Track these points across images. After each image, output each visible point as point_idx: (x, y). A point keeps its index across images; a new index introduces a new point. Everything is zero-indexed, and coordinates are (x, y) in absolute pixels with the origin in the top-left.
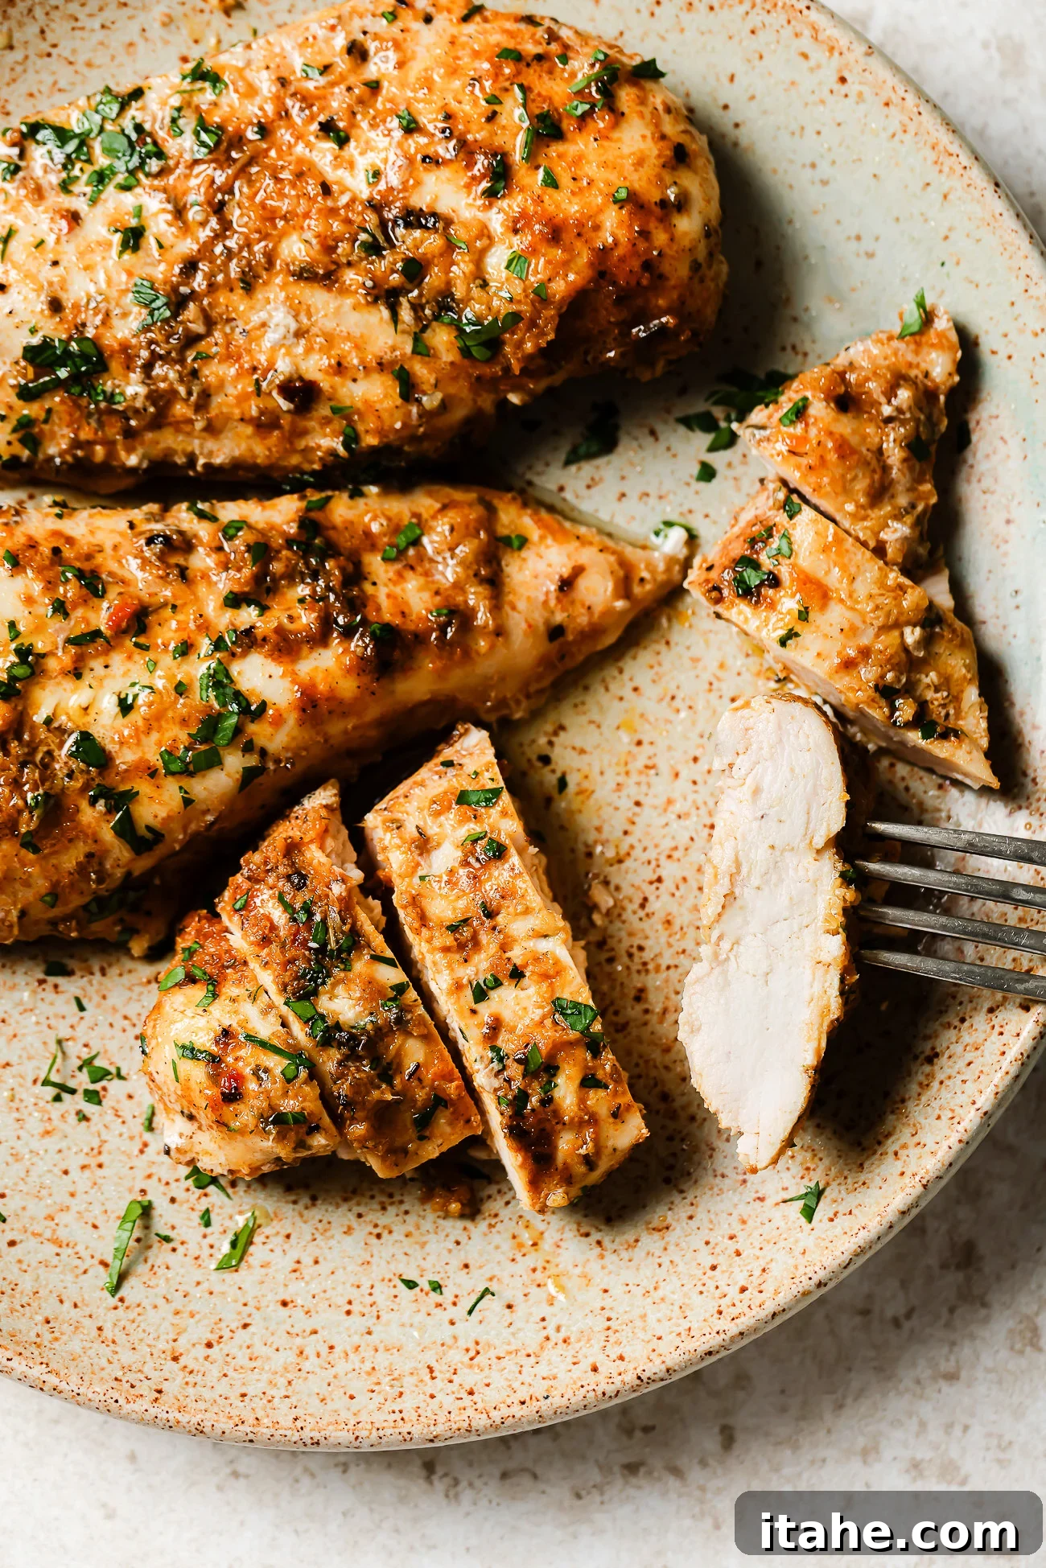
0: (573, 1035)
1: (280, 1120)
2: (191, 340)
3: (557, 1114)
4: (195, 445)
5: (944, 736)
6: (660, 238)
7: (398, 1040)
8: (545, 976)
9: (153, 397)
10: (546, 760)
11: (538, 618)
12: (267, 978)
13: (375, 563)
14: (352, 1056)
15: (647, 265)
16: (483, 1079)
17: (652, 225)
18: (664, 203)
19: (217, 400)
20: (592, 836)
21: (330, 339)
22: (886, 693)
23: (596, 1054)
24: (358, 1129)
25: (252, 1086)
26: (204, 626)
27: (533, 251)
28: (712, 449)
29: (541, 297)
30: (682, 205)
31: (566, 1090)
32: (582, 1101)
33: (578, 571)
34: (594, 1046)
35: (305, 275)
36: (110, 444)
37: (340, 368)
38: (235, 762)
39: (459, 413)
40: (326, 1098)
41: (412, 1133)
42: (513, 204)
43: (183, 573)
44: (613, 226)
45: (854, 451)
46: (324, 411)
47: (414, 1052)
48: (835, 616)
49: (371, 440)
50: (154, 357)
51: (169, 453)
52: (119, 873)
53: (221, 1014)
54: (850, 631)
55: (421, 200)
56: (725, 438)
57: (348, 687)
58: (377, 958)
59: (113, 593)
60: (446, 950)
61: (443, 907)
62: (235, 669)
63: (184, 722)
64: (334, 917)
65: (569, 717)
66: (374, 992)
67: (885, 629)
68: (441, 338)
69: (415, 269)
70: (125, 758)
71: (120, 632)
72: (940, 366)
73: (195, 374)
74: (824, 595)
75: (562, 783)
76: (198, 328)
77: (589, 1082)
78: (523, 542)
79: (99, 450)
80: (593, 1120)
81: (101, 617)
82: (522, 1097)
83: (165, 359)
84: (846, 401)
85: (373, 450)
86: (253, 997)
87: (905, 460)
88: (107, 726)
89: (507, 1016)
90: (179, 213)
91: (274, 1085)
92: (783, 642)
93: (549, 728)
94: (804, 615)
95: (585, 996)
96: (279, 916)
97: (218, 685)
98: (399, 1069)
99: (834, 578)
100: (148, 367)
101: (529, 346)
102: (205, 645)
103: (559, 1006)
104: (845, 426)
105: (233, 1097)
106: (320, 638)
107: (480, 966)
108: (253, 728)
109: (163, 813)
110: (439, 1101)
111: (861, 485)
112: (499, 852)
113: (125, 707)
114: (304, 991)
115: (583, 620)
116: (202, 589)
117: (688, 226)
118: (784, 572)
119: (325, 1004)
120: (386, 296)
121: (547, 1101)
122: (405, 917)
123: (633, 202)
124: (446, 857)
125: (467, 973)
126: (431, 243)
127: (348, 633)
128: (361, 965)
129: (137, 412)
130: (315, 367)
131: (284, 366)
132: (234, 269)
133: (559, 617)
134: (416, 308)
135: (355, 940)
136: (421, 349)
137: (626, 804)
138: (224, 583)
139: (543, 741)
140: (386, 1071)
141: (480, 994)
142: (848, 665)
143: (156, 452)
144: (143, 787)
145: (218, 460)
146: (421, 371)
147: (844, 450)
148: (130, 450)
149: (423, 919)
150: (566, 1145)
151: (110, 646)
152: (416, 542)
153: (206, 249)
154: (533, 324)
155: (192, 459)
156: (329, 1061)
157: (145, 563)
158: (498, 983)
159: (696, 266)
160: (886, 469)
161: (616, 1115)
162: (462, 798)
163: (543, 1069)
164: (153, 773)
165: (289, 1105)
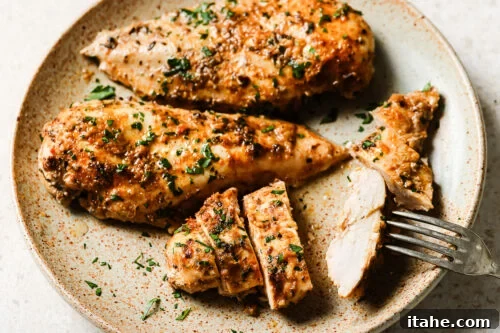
0: (294, 253)
1: (201, 263)
2: (216, 63)
3: (285, 276)
4: (213, 95)
5: (419, 192)
6: (355, 49)
7: (241, 250)
8: (288, 237)
9: (202, 77)
10: (301, 200)
11: (305, 155)
12: (205, 230)
13: (259, 132)
14: (226, 251)
15: (350, 56)
16: (264, 263)
17: (353, 46)
18: (357, 41)
19: (221, 82)
20: (311, 222)
21: (256, 68)
22: (403, 178)
23: (300, 260)
24: (224, 272)
25: (195, 253)
26: (205, 136)
27: (317, 47)
28: (364, 123)
29: (318, 59)
30: (362, 43)
31: (289, 269)
32: (293, 274)
33: (318, 145)
34: (299, 257)
35: (252, 49)
36: (188, 92)
37: (257, 75)
38: (207, 174)
39: (290, 96)
40: (216, 260)
41: (241, 278)
42: (314, 35)
43: (202, 124)
44: (341, 44)
45: (404, 118)
46: (251, 87)
47: (246, 254)
48: (391, 156)
49: (263, 98)
50: (205, 66)
51: (205, 97)
52: (168, 201)
53: (190, 236)
54: (395, 160)
55: (288, 33)
56: (368, 119)
57: (245, 159)
58: (239, 228)
59: (181, 125)
60: (260, 227)
61: (261, 217)
62: (213, 148)
63: (195, 160)
64: (228, 215)
65: (310, 189)
66: (237, 236)
67: (405, 162)
68: (288, 71)
69: (282, 49)
70: (175, 167)
71: (181, 134)
72: (432, 101)
73: (215, 72)
74: (388, 150)
75: (305, 207)
76: (219, 60)
77: (297, 268)
78: (303, 137)
79: (185, 93)
80: (296, 280)
81: (177, 130)
82: (276, 269)
83: (208, 67)
84: (403, 104)
85: (264, 101)
86: (201, 233)
87: (418, 123)
88: (172, 158)
89: (275, 247)
90: (219, 31)
91: (202, 254)
92: (374, 161)
93: (304, 192)
94: (381, 154)
95: (299, 244)
96: (213, 214)
97: (206, 151)
98: (240, 258)
99: (392, 147)
100: (202, 69)
101: (312, 73)
102: (205, 140)
103: (291, 246)
104: (402, 110)
105: (188, 257)
106: (239, 144)
107: (270, 233)
108: (215, 165)
109: (184, 184)
110: (251, 270)
111: (405, 127)
112: (280, 204)
113: (178, 154)
114: (216, 233)
115: (318, 158)
116: (207, 127)
117: (363, 48)
118: (377, 143)
119: (221, 237)
120: (273, 56)
121: (283, 271)
122: (250, 219)
123: (348, 39)
124: (265, 205)
125: (265, 234)
126: (288, 42)
127: (247, 144)
128: (234, 228)
129: (198, 82)
130: (250, 74)
131: (241, 73)
132: (232, 46)
133: (311, 156)
134: (282, 60)
135: (233, 222)
136: (282, 74)
137: (323, 214)
138: (213, 127)
139: (301, 195)
140: (237, 258)
141: (268, 240)
142: (393, 169)
143: (201, 96)
144: (180, 176)
145: (218, 100)
146: (281, 80)
147: (400, 116)
148: (194, 94)
149: (255, 219)
150: (287, 286)
151: (177, 137)
152: (272, 130)
153: (225, 41)
154: (314, 67)
155: (211, 99)
156: (220, 252)
157: (192, 119)
158: (274, 238)
159: (364, 60)
160: (412, 125)
161: (303, 279)
162: (273, 192)
163: (284, 262)
164: (183, 172)
165: (205, 260)
